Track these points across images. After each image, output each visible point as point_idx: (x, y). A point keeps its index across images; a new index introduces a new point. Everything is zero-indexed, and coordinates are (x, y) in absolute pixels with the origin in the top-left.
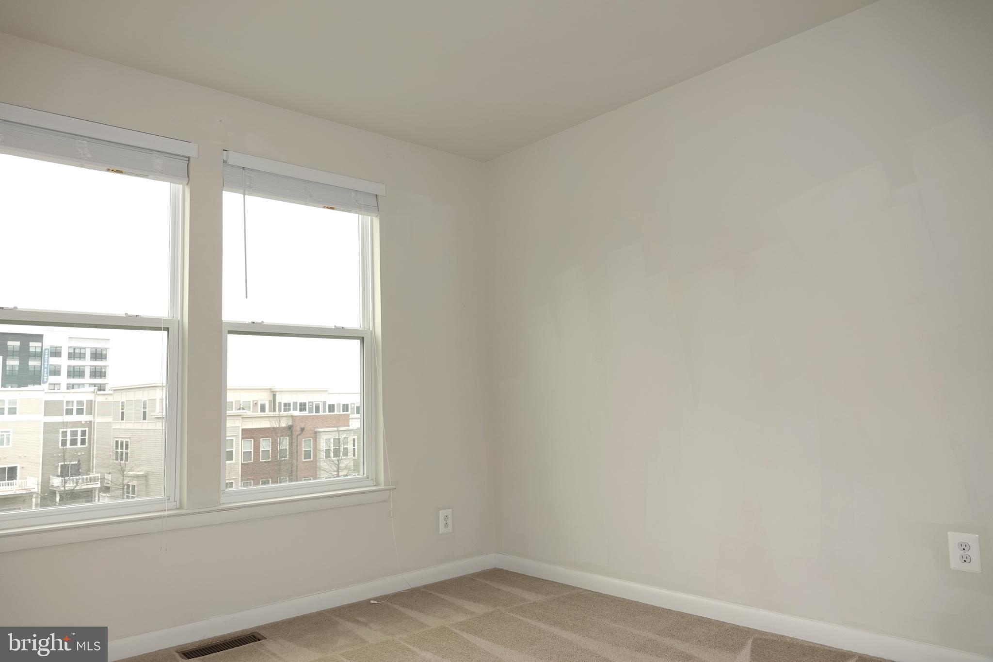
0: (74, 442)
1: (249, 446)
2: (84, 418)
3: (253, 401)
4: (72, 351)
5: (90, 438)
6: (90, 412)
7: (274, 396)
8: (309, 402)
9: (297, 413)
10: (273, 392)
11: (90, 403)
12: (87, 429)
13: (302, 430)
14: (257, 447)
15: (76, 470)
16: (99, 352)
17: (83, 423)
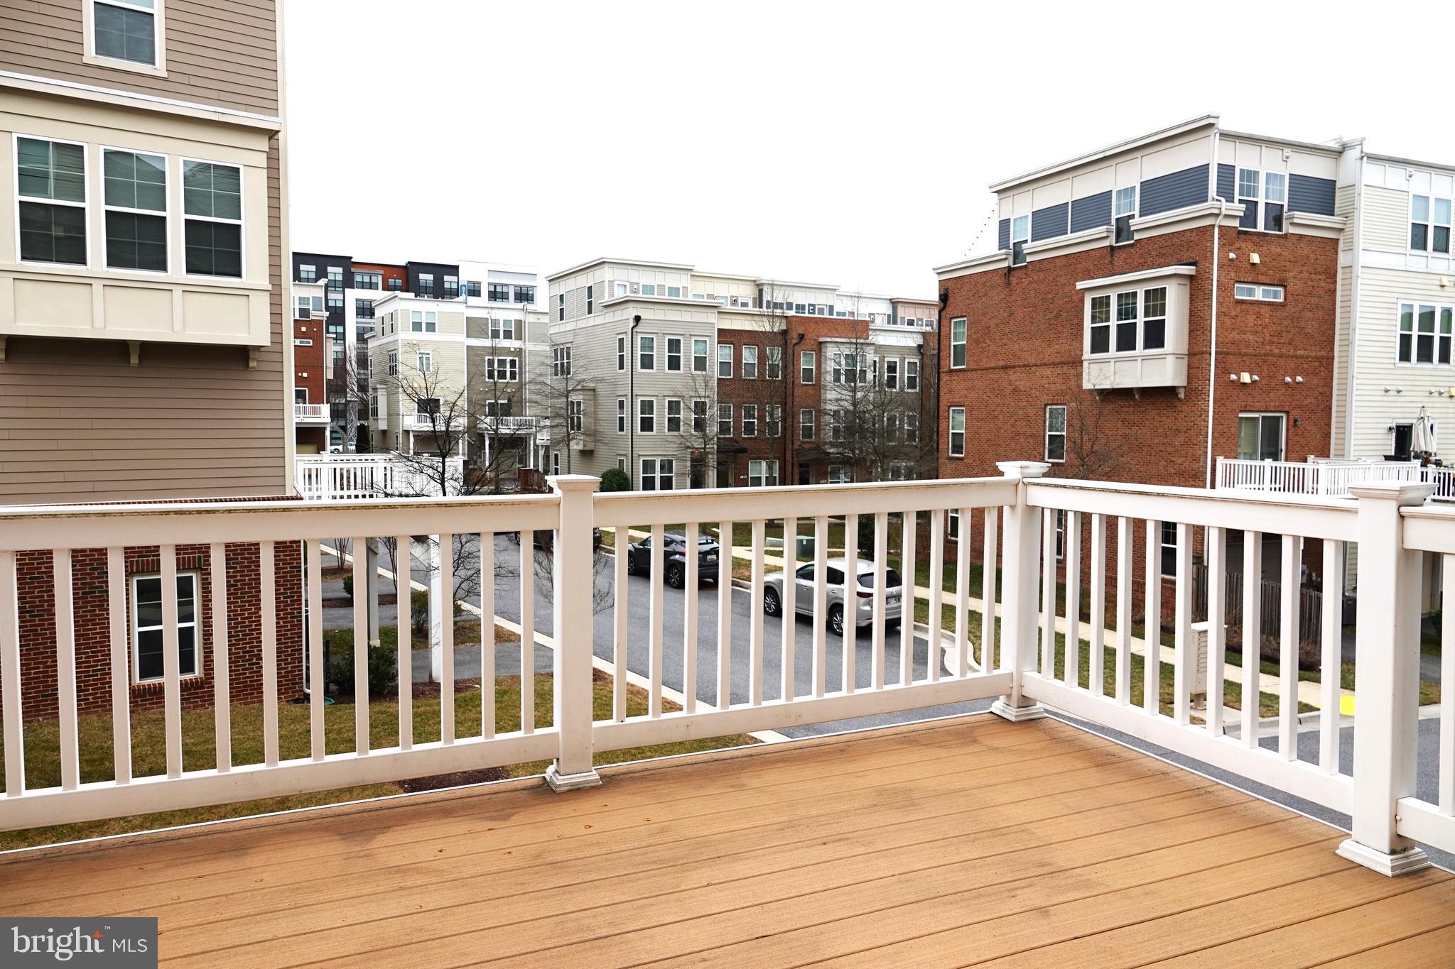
0: (502, 375)
1: (727, 354)
2: (513, 344)
3: (732, 297)
4: (492, 289)
5: (520, 368)
6: (519, 337)
7: (761, 291)
8: (810, 305)
9: (792, 313)
10: (758, 285)
11: (519, 323)
12: (517, 359)
13: (802, 337)
14: (738, 357)
15: (507, 410)
16: (524, 291)
17: (512, 350)
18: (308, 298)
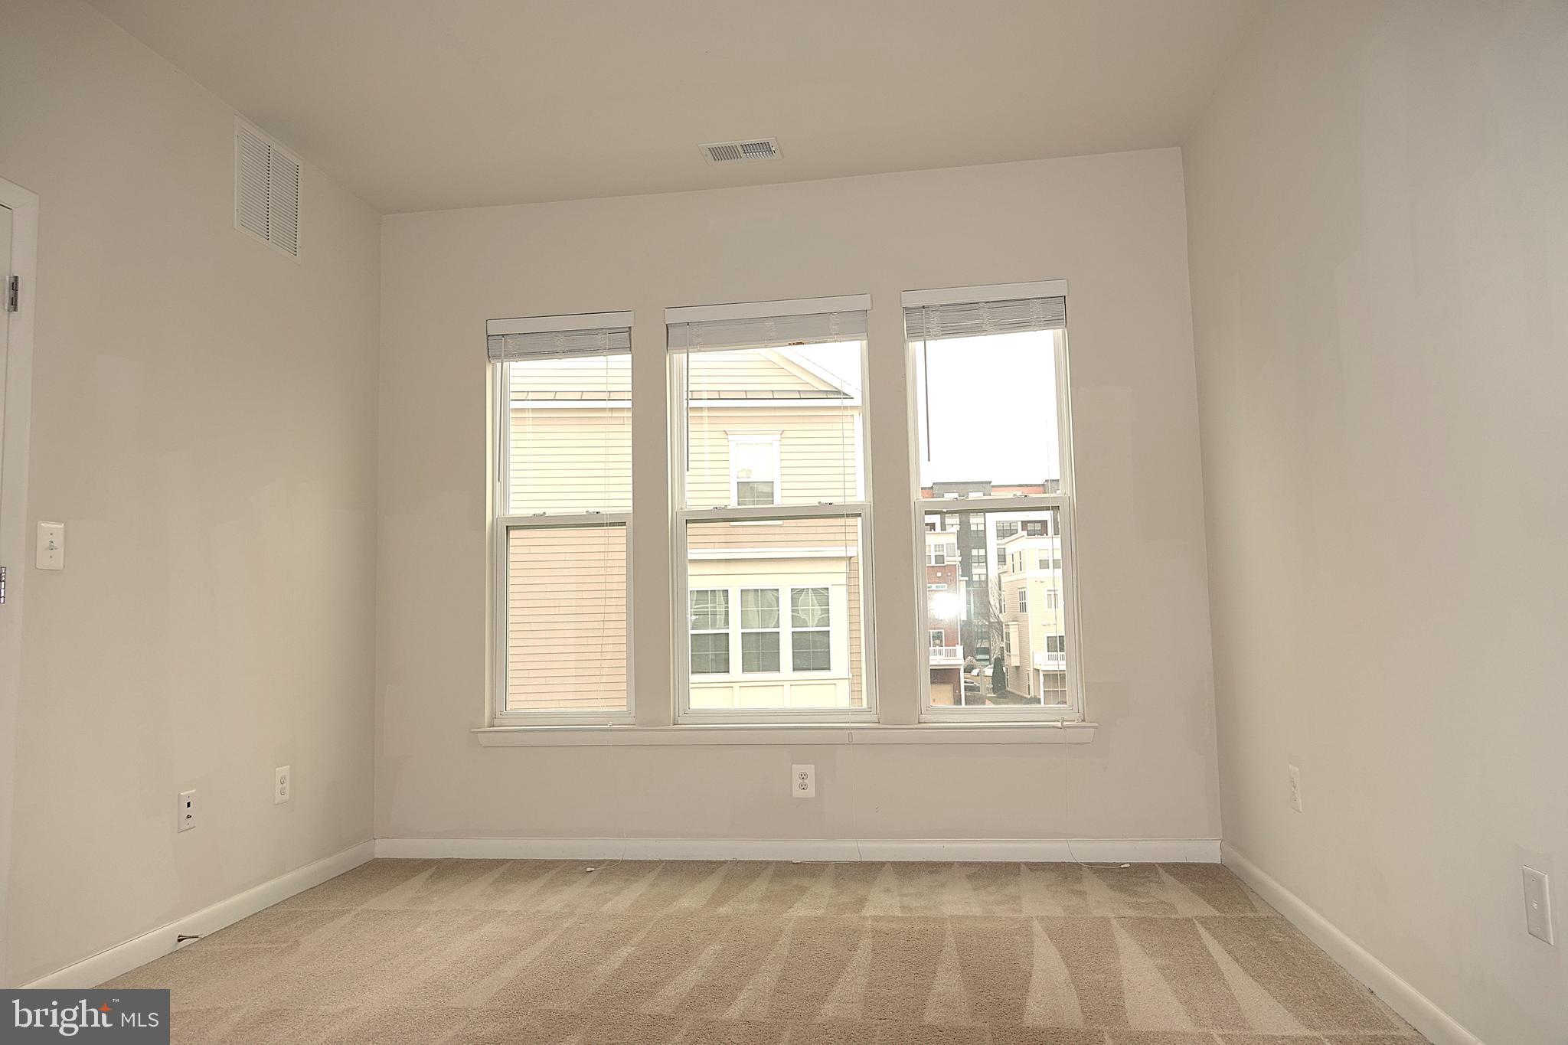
18: (943, 545)
